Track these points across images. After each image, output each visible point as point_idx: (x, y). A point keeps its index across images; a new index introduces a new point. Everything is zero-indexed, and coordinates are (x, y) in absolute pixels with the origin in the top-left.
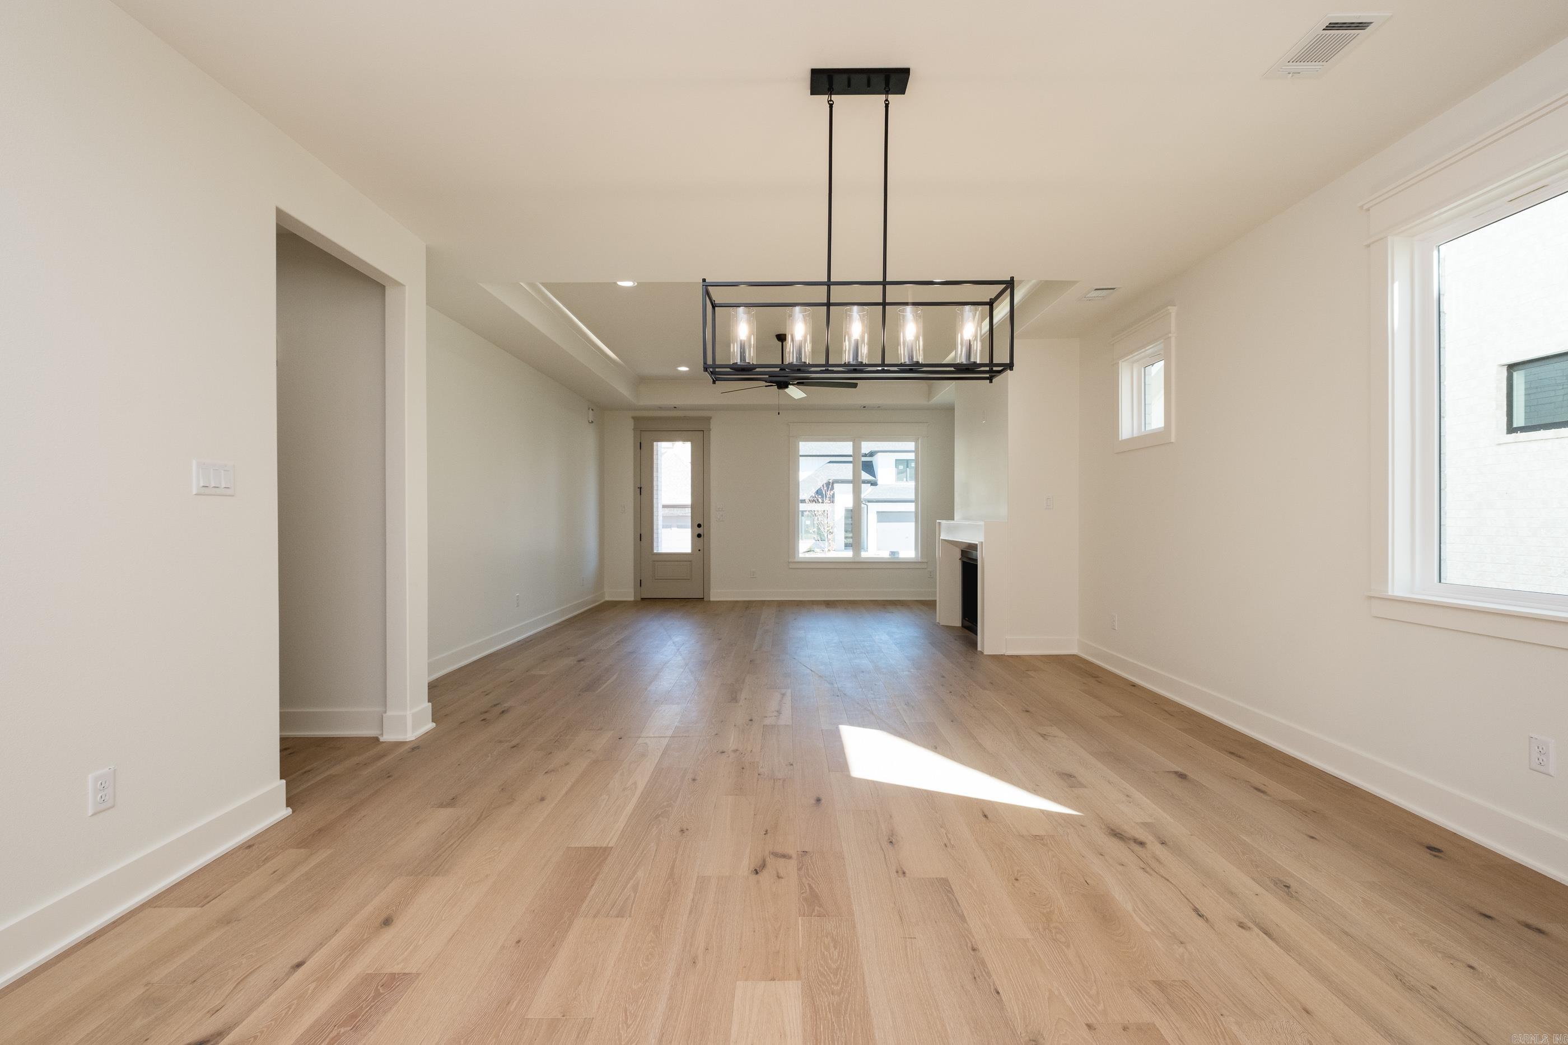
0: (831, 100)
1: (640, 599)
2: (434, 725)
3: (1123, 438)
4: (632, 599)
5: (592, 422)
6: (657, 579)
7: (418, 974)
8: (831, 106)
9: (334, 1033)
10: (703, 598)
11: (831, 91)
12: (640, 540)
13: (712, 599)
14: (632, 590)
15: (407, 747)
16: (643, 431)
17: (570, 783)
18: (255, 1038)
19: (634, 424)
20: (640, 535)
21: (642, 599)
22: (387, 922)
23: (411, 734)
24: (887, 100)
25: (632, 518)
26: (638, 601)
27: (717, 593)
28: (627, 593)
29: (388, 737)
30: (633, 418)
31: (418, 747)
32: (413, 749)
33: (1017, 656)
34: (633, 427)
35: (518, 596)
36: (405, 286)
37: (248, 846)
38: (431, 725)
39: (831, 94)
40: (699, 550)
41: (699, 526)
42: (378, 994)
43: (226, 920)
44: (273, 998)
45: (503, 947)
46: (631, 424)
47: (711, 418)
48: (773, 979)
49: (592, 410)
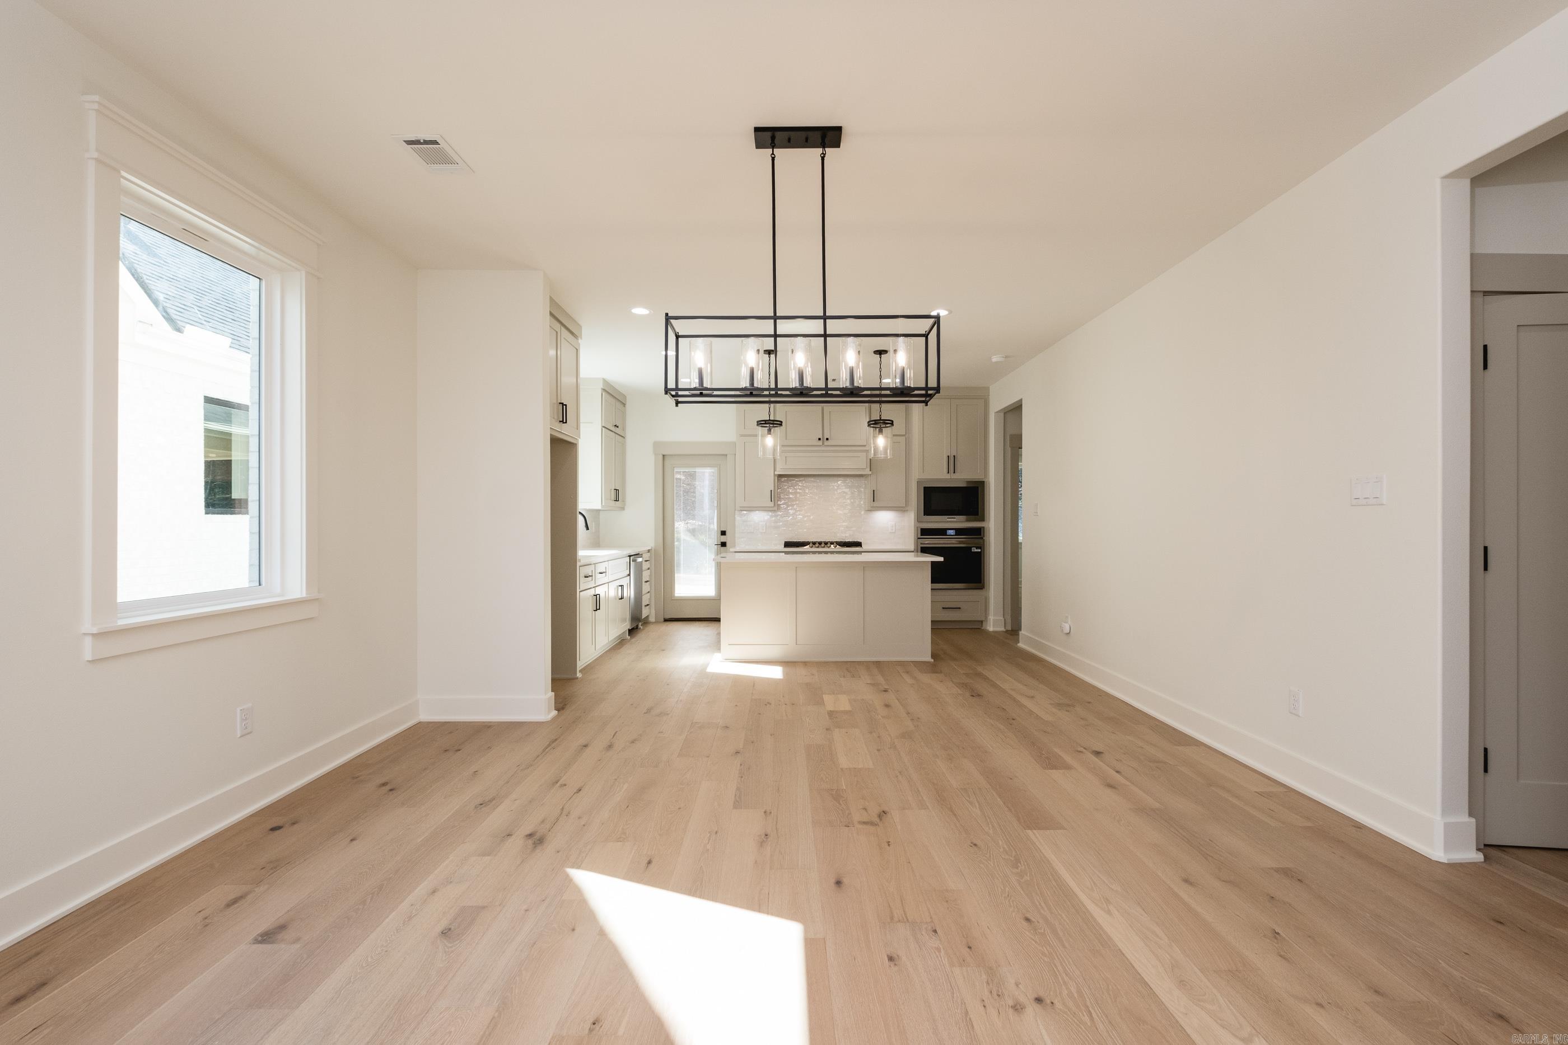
24: (773, 154)
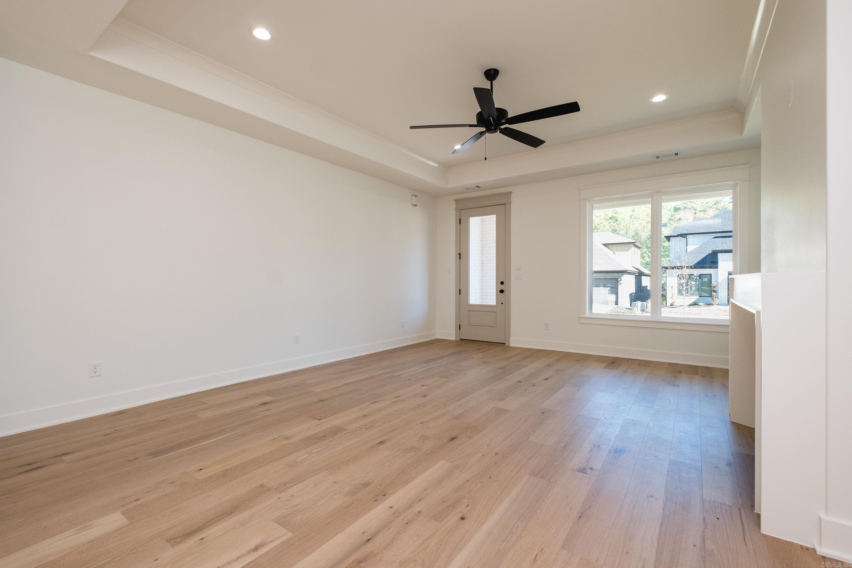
1: (459, 339)
4: (454, 339)
5: (416, 205)
6: (472, 325)
10: (505, 344)
12: (460, 293)
13: (511, 345)
14: (454, 332)
16: (462, 210)
19: (456, 205)
20: (460, 289)
21: (461, 339)
25: (454, 277)
26: (458, 341)
27: (515, 340)
28: (451, 334)
30: (455, 200)
34: (455, 208)
40: (502, 303)
41: (502, 283)
46: (453, 205)
47: (511, 193)
49: (416, 196)
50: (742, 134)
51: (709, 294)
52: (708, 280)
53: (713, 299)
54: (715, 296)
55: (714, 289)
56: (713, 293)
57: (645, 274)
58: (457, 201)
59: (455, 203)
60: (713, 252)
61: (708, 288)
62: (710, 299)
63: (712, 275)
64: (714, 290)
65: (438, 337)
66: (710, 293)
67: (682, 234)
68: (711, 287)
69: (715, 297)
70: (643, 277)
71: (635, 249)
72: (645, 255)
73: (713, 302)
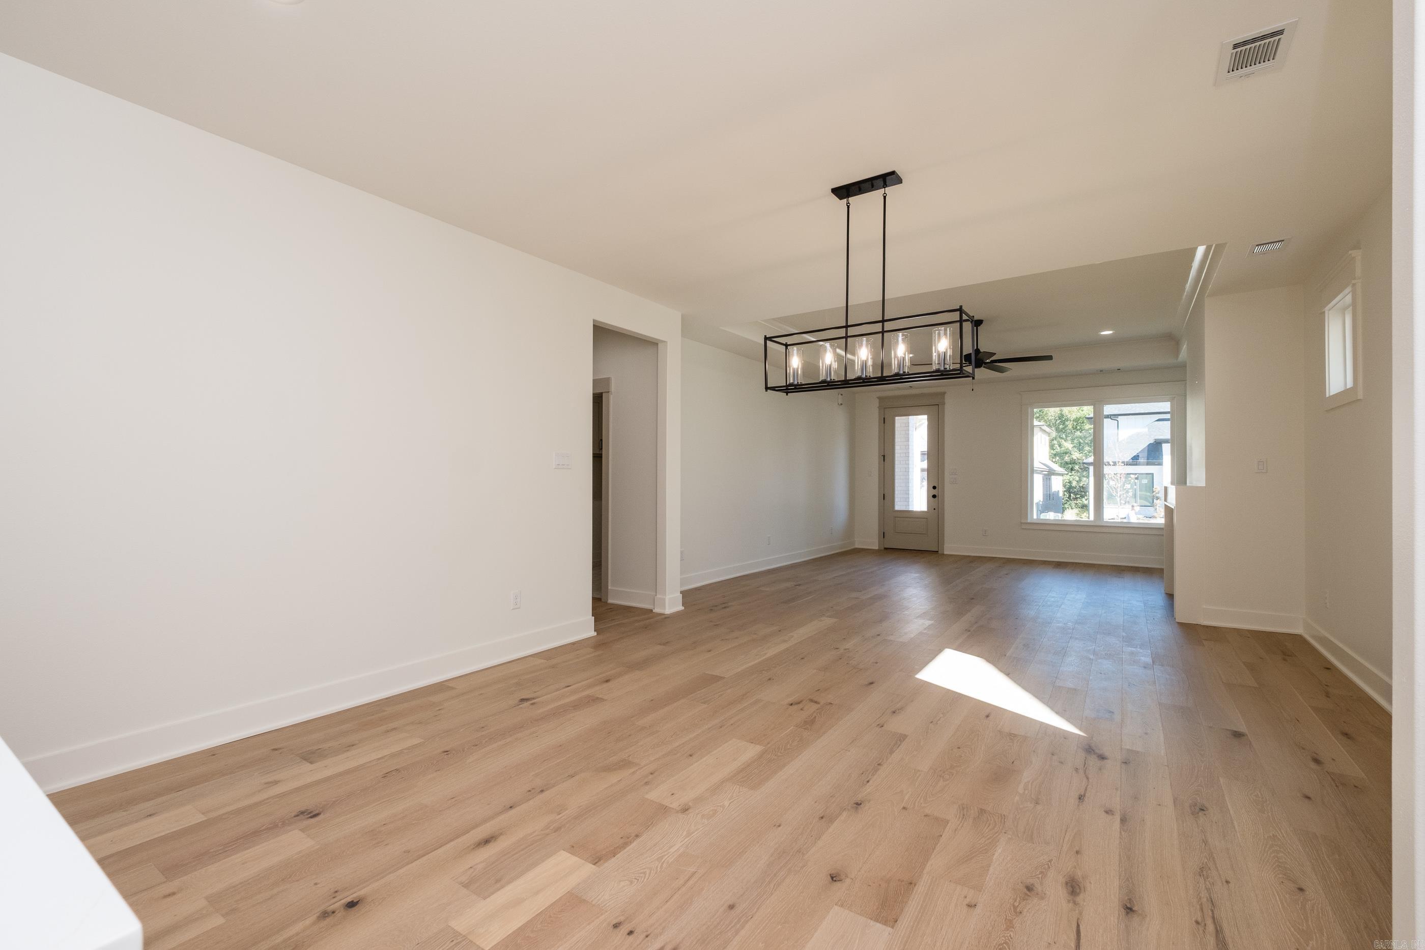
0: (849, 203)
1: (883, 549)
2: (683, 608)
3: (1331, 394)
4: (877, 548)
5: (841, 404)
6: (898, 533)
7: (606, 700)
8: (848, 207)
9: (567, 708)
10: (938, 551)
11: (848, 195)
12: (884, 499)
13: (945, 553)
14: (877, 541)
15: (663, 617)
16: (886, 408)
17: (730, 647)
18: (543, 703)
19: (879, 403)
20: (884, 494)
21: (885, 548)
22: (607, 681)
23: (668, 611)
24: (885, 192)
25: (877, 480)
26: (881, 550)
27: (951, 547)
28: (874, 544)
29: (657, 610)
30: (878, 398)
31: (668, 617)
32: (666, 618)
33: (1215, 627)
34: (878, 405)
35: (769, 537)
36: (666, 342)
37: (573, 644)
38: (681, 608)
39: (848, 198)
40: (934, 509)
41: (934, 488)
42: (589, 701)
43: (553, 667)
44: (555, 693)
45: (645, 700)
46: (876, 403)
47: (945, 393)
48: (752, 743)
49: (842, 395)
50: (1177, 359)
51: (1150, 503)
52: (1148, 481)
53: (1156, 509)
54: (1158, 505)
55: (1157, 495)
56: (1155, 501)
57: (1056, 472)
58: (879, 398)
59: (878, 400)
60: (1155, 442)
61: (1148, 494)
62: (1151, 509)
63: (1154, 475)
64: (1157, 497)
65: (857, 546)
66: (1151, 501)
67: (1111, 415)
68: (1153, 492)
69: (1159, 507)
70: (1053, 477)
71: (1043, 435)
72: (1055, 442)
73: (1155, 514)
